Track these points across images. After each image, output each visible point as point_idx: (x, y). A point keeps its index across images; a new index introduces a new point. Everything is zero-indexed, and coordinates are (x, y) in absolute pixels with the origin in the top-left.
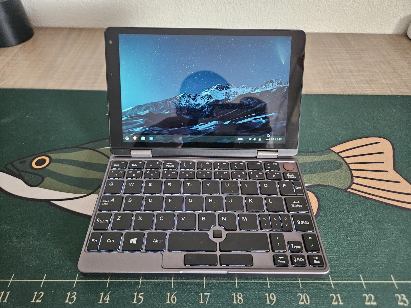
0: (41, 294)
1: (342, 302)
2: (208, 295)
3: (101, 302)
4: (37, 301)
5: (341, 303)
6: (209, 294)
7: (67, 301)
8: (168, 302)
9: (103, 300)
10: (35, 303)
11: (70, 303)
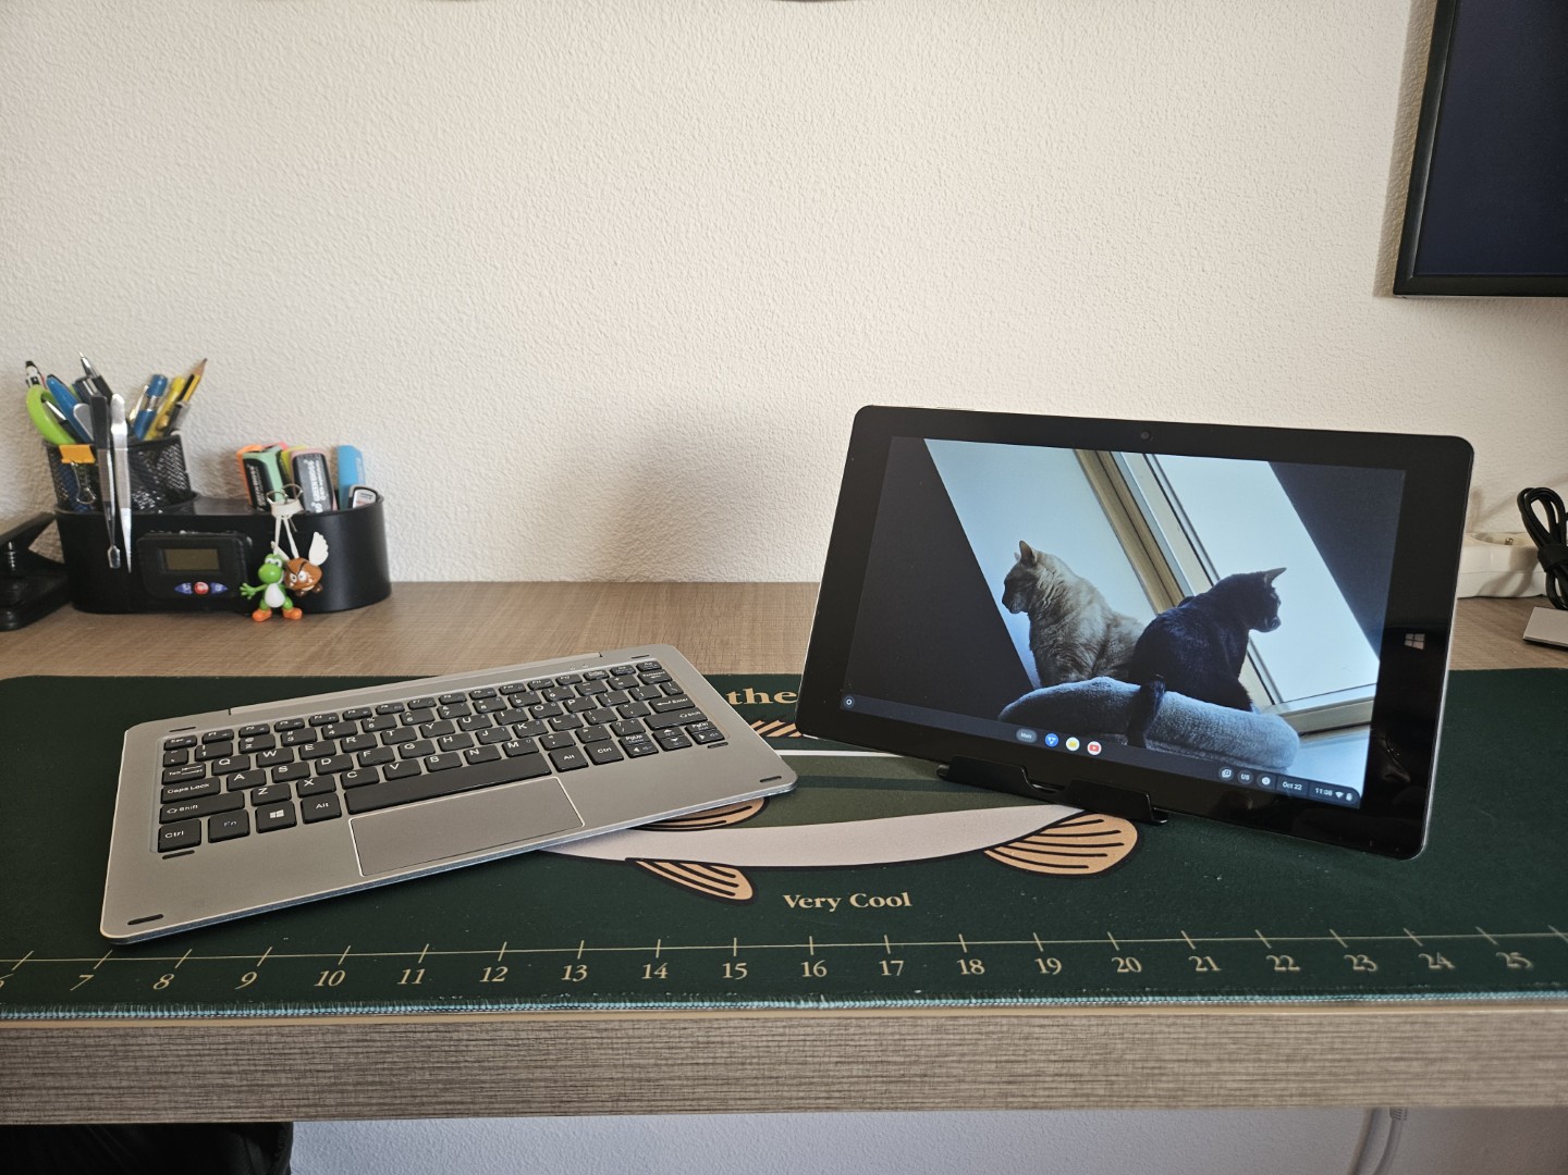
0: (502, 970)
1: (1218, 966)
2: (899, 964)
3: (647, 976)
4: (495, 980)
5: (1215, 968)
6: (901, 962)
7: (567, 978)
8: (807, 974)
9: (651, 974)
10: (490, 983)
11: (575, 980)
